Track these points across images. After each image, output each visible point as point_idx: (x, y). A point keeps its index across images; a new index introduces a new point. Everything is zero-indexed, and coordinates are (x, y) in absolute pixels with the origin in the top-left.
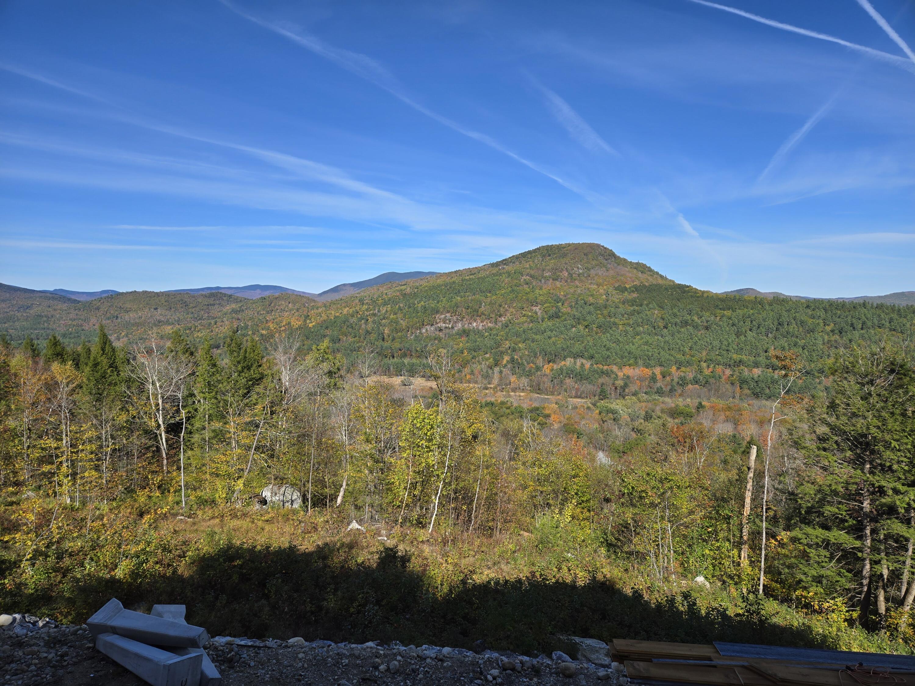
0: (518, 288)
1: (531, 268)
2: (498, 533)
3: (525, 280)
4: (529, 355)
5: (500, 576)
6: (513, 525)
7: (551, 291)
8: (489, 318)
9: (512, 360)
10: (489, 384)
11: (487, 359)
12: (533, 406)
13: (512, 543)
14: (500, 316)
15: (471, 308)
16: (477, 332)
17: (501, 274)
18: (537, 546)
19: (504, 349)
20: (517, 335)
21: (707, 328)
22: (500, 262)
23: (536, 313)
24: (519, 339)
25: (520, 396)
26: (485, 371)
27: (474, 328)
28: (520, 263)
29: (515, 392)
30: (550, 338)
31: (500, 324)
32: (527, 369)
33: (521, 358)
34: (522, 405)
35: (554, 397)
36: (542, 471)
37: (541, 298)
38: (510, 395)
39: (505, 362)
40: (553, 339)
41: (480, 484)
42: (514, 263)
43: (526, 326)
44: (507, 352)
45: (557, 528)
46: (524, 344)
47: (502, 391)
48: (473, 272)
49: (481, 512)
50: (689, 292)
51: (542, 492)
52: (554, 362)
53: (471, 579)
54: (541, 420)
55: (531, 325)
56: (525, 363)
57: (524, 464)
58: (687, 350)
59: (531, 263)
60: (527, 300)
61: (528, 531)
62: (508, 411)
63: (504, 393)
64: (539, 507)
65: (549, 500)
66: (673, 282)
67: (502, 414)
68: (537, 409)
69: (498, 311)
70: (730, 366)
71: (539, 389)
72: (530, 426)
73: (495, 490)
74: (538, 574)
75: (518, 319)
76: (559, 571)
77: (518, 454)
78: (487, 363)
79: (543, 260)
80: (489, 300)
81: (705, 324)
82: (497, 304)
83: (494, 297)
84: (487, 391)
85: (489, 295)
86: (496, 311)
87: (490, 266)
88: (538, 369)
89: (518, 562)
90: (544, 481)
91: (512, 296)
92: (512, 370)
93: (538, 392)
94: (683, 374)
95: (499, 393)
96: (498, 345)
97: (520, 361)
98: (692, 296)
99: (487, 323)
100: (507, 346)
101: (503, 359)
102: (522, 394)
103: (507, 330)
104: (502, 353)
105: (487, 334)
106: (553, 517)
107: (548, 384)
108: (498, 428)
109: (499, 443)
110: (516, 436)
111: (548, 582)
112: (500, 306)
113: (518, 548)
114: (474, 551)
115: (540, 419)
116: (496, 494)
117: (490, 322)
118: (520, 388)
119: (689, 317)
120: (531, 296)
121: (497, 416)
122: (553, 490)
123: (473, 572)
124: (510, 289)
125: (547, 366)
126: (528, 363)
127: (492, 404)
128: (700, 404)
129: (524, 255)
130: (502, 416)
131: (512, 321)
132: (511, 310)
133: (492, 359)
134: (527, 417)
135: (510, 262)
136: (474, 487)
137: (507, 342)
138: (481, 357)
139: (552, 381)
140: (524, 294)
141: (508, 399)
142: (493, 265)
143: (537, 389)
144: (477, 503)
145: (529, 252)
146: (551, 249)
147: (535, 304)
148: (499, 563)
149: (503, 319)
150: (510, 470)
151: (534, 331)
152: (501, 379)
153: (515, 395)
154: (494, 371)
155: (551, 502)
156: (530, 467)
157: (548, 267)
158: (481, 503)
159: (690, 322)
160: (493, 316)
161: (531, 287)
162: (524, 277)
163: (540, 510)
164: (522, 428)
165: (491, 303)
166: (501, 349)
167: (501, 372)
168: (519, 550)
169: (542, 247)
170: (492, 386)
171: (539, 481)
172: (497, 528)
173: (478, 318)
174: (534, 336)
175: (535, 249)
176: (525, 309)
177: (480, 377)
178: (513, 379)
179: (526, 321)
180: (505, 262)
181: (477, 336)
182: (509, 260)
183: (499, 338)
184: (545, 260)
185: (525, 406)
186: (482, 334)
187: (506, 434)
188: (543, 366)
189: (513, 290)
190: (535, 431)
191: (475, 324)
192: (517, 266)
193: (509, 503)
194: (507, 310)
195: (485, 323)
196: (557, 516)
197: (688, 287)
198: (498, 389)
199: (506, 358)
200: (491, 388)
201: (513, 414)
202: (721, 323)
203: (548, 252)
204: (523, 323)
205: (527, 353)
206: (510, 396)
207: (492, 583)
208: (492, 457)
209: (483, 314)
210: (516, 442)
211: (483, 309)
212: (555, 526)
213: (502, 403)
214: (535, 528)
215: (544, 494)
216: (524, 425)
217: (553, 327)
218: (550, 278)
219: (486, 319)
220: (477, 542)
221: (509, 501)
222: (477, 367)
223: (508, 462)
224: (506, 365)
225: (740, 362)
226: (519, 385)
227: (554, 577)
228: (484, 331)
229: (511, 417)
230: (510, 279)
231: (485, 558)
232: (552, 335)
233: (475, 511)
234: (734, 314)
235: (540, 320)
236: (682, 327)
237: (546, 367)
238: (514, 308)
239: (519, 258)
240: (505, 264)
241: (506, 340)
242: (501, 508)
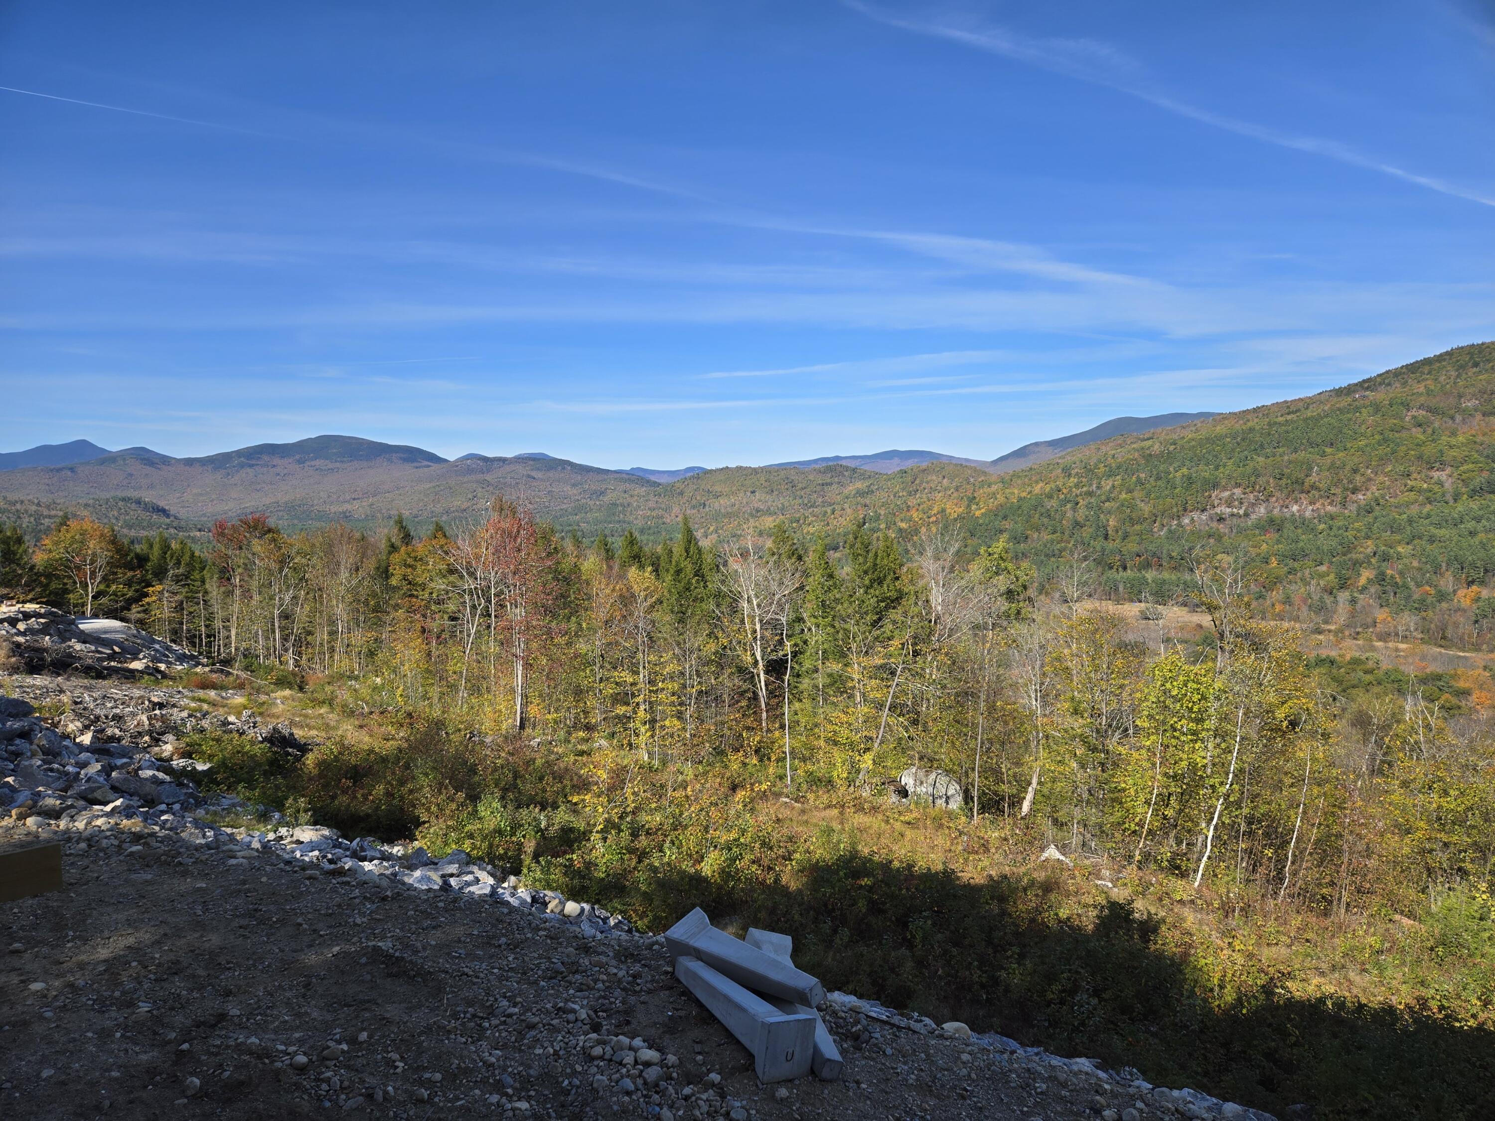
0: (1397, 435)
1: (1429, 392)
2: (1343, 911)
3: (1414, 417)
4: (1420, 569)
5: (1347, 994)
6: (1376, 899)
7: (1479, 439)
8: (1328, 495)
9: (1381, 578)
10: (1326, 622)
11: (1322, 576)
12: (1428, 671)
13: (1374, 935)
14: (1354, 491)
15: (1288, 478)
16: (1302, 523)
17: (1357, 409)
18: (1432, 949)
19: (1362, 556)
20: (1394, 528)
22: (1356, 385)
23: (1441, 484)
24: (1398, 537)
25: (1397, 650)
26: (1316, 597)
27: (1293, 515)
28: (1405, 384)
29: (1385, 641)
30: (1472, 534)
31: (1354, 507)
32: (1416, 597)
33: (1401, 573)
34: (1402, 668)
35: (1480, 655)
36: (1449, 803)
37: (1454, 453)
38: (1373, 646)
39: (1363, 581)
40: (1482, 536)
41: (1304, 812)
42: (1389, 384)
43: (1414, 510)
44: (1369, 563)
45: (1481, 919)
46: (1410, 547)
47: (1355, 639)
48: (1293, 408)
49: (1304, 865)
51: (1446, 845)
52: (1482, 583)
53: (1282, 987)
54: (1447, 701)
55: (1428, 507)
56: (1412, 585)
57: (1405, 784)
59: (1428, 382)
60: (1420, 458)
61: (1411, 915)
62: (1368, 678)
63: (1360, 642)
64: (1440, 872)
65: (1464, 862)
67: (1356, 682)
68: (1439, 677)
69: (1350, 482)
71: (1444, 638)
72: (1422, 712)
73: (1336, 829)
74: (1434, 1005)
75: (1396, 496)
76: (1485, 1005)
77: (1390, 765)
78: (1322, 583)
79: (1458, 376)
80: (1328, 461)
82: (1348, 468)
83: (1341, 454)
84: (1321, 637)
85: (1329, 450)
86: (1345, 481)
87: (1333, 394)
88: (1442, 596)
89: (1389, 972)
90: (1454, 823)
91: (1382, 451)
92: (1380, 598)
93: (1443, 642)
95: (1349, 642)
96: (1349, 548)
97: (1398, 580)
99: (1323, 505)
100: (1369, 550)
101: (1359, 575)
102: (1402, 646)
103: (1370, 518)
104: (1357, 564)
105: (1322, 526)
106: (1474, 898)
107: (1466, 627)
108: (1344, 710)
109: (1346, 738)
110: (1385, 728)
111: (1457, 1024)
112: (1355, 471)
113: (1387, 945)
114: (1289, 937)
115: (1443, 698)
116: (1339, 836)
117: (1331, 504)
118: (1397, 634)
120: (1429, 450)
121: (1344, 686)
122: (1475, 843)
123: (1289, 976)
124: (1377, 437)
125: (1465, 591)
126: (1418, 585)
127: (1332, 662)
129: (1413, 368)
130: (1354, 687)
131: (1382, 502)
132: (1381, 478)
133: (1332, 576)
134: (1414, 693)
135: (1380, 384)
136: (1289, 817)
137: (1369, 542)
138: (1307, 572)
139: (1476, 622)
140: (1411, 446)
141: (1368, 654)
142: (1339, 392)
143: (1442, 638)
144: (1296, 847)
145: (1427, 362)
146: (1480, 352)
147: (1437, 465)
148: (1343, 967)
149: (1361, 497)
150: (1370, 794)
151: (1435, 519)
152: (1353, 615)
153: (1386, 648)
154: (1338, 598)
155: (1468, 866)
156: (1420, 792)
157: (1471, 390)
158: (1306, 849)
160: (1338, 491)
161: (1430, 431)
162: (1414, 412)
163: (1441, 879)
164: (1403, 714)
165: (1332, 466)
166: (1354, 556)
167: (1353, 601)
168: (1389, 950)
169: (1458, 348)
170: (1333, 627)
171: (1439, 820)
172: (1340, 899)
173: (1303, 496)
174: (1436, 532)
175: (1441, 355)
176: (1415, 475)
177: (1305, 609)
178: (1381, 615)
179: (1416, 501)
180: (1368, 384)
181: (1300, 531)
182: (1378, 380)
183: (1350, 534)
184: (1464, 376)
185: (1411, 671)
186: (1311, 526)
187: (1362, 721)
188: (1455, 591)
189: (1385, 440)
190: (1432, 722)
191: (1295, 508)
192: (1397, 390)
193: (1369, 857)
194: (1370, 480)
195: (1318, 505)
196: (1484, 897)
198: (1347, 633)
199: (1366, 575)
200: (1330, 631)
201: (1379, 683)
203: (1471, 358)
204: (1408, 505)
205: (1415, 564)
206: (1373, 649)
207: (1329, 1003)
208: (1332, 765)
209: (1313, 487)
210: (1387, 740)
211: (1314, 478)
212: (1478, 915)
213: (1355, 662)
214: (1429, 913)
215: (1452, 849)
216: (1408, 708)
217: (1481, 513)
218: (1476, 410)
219: (1321, 497)
220: (1296, 921)
221: (1368, 853)
222: (1297, 590)
223: (1366, 777)
224: (1364, 589)
226: (1395, 627)
227: (1474, 1016)
228: (1316, 521)
229: (1376, 689)
230: (1378, 417)
231: (1312, 953)
232: (1479, 527)
233: (1293, 863)
235: (1449, 497)
237: (1461, 593)
238: (1386, 474)
239: (1401, 373)
240: (1367, 389)
241: (1368, 537)
242: (1350, 864)
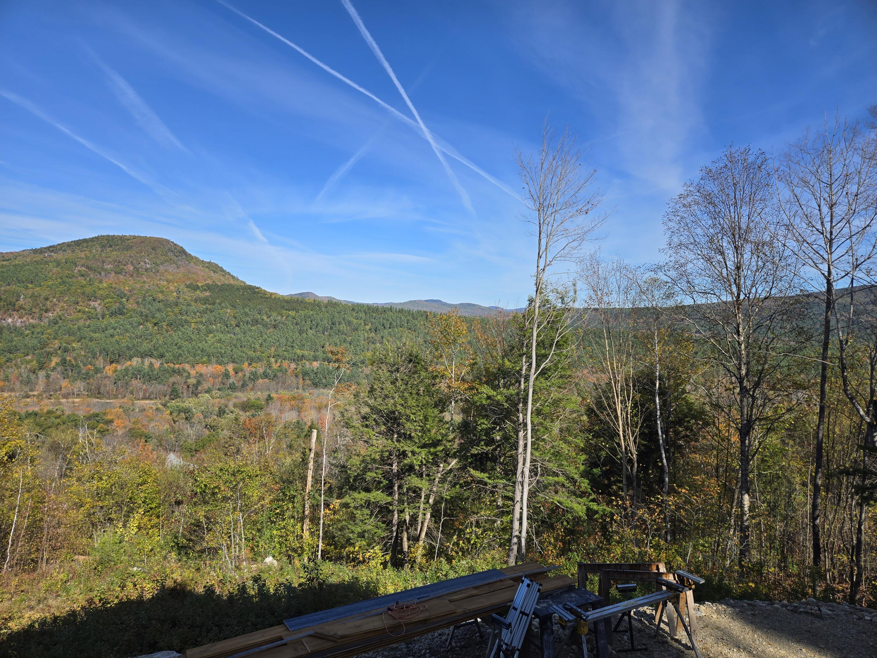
0: (70, 280)
1: (87, 258)
2: (44, 564)
3: (79, 271)
4: (85, 356)
5: (47, 614)
6: (65, 551)
7: (114, 285)
8: (31, 313)
9: (64, 362)
10: (32, 390)
11: (28, 362)
12: (91, 412)
13: (63, 572)
14: (47, 311)
15: (5, 301)
16: (15, 330)
17: (46, 263)
18: (95, 569)
19: (52, 349)
20: (70, 333)
21: (275, 327)
22: (45, 248)
23: (95, 309)
24: (73, 338)
25: (74, 402)
26: (25, 376)
27: (9, 325)
28: (73, 251)
29: (67, 398)
30: (112, 336)
31: (46, 320)
32: (83, 372)
33: (75, 359)
34: (77, 412)
35: (118, 400)
36: (103, 484)
37: (101, 292)
38: (60, 402)
39: (53, 364)
40: (117, 337)
41: (19, 511)
42: (65, 251)
43: (81, 323)
44: (57, 353)
45: (120, 543)
46: (80, 344)
47: (49, 399)
48: (6, 257)
49: (20, 545)
50: (258, 293)
51: (102, 508)
52: (118, 362)
53: (5, 628)
54: (101, 428)
55: (88, 322)
56: (81, 365)
57: (79, 479)
58: (257, 346)
59: (87, 252)
60: (83, 294)
61: (84, 553)
62: (58, 421)
63: (53, 400)
64: (99, 524)
65: (111, 514)
66: (244, 283)
67: (50, 425)
68: (97, 415)
69: (44, 305)
70: (294, 360)
71: (99, 393)
72: (88, 436)
73: (40, 515)
74: (96, 600)
75: (71, 315)
76: (122, 589)
77: (71, 469)
78: (29, 367)
79: (102, 251)
80: (30, 292)
81: (273, 323)
82: (42, 297)
83: (38, 289)
84: (28, 400)
85: (30, 286)
86: (41, 305)
87: (31, 252)
88: (97, 371)
89: (72, 591)
90: (105, 494)
91: (62, 288)
92: (63, 373)
93: (99, 396)
94: (254, 370)
95: (46, 401)
96: (44, 345)
97: (73, 363)
98: (261, 297)
99: (28, 318)
100: (56, 346)
101: (51, 361)
102: (77, 400)
103: (56, 327)
104: (49, 354)
105: (27, 332)
106: (116, 533)
107: (110, 386)
108: (43, 442)
109: (45, 459)
110: (68, 449)
111: (109, 605)
112: (47, 299)
113: (71, 575)
114: (10, 593)
115: (99, 426)
116: (42, 520)
117: (32, 318)
118: (73, 394)
119: (259, 317)
120: (88, 290)
121: (43, 428)
122: (117, 502)
123: (11, 618)
124: (59, 280)
125: (109, 367)
126: (85, 365)
127: (36, 414)
128: (269, 396)
129: (78, 243)
130: (49, 427)
131: (63, 318)
132: (62, 304)
133: (34, 362)
134: (83, 426)
135: (60, 250)
136: (9, 517)
137: (56, 341)
138: (19, 360)
139: (115, 383)
140: (78, 287)
141: (57, 407)
142: (35, 251)
143: (98, 393)
144: (14, 535)
145: (85, 241)
146: (112, 240)
147: (93, 298)
148: (45, 598)
149: (50, 315)
150: (59, 490)
151: (92, 328)
152: (48, 385)
153: (68, 402)
154: (39, 375)
155: (113, 516)
156: (87, 482)
157: (110, 259)
158: (20, 534)
159: (260, 320)
160: (37, 310)
161: (88, 279)
162: (79, 268)
163: (99, 527)
164: (77, 439)
165: (32, 296)
166: (47, 349)
167: (48, 376)
168: (72, 578)
169: (101, 236)
170: (36, 393)
171: (98, 495)
172: (42, 558)
173: (15, 313)
174: (92, 334)
175: (93, 238)
176: (81, 303)
177: (18, 384)
178: (64, 383)
179: (82, 318)
180: (52, 249)
181: (13, 335)
182: (58, 247)
183: (44, 337)
184: (105, 251)
185: (81, 414)
186: (21, 332)
187: (55, 448)
188: (104, 367)
189: (64, 282)
190: (93, 441)
191: (10, 320)
192: (69, 255)
193: (59, 527)
194: (55, 305)
195: (24, 319)
196: (121, 530)
197: (258, 288)
198: (44, 396)
199: (55, 360)
200: (34, 396)
201: (64, 423)
202: (287, 322)
203: (108, 242)
204: (78, 320)
205: (83, 353)
206: (60, 403)
207: (36, 625)
208: (36, 477)
209: (21, 308)
210: (68, 456)
211: (21, 302)
212: (118, 541)
213: (49, 412)
214: (93, 549)
215: (105, 509)
216: (80, 435)
217: (116, 325)
218: (112, 270)
219: (26, 314)
220: (15, 581)
221: (59, 524)
222: (12, 372)
223: (57, 480)
224: (54, 368)
225: (302, 356)
226: (73, 390)
227: (117, 597)
228: (23, 328)
229: (62, 427)
230: (59, 269)
231: (25, 598)
232: (115, 333)
233: (12, 545)
234: (297, 314)
235: (99, 316)
236: (253, 325)
237: (107, 368)
238: (65, 302)
239: (71, 245)
240: (52, 251)
241: (55, 338)
242: (48, 535)
